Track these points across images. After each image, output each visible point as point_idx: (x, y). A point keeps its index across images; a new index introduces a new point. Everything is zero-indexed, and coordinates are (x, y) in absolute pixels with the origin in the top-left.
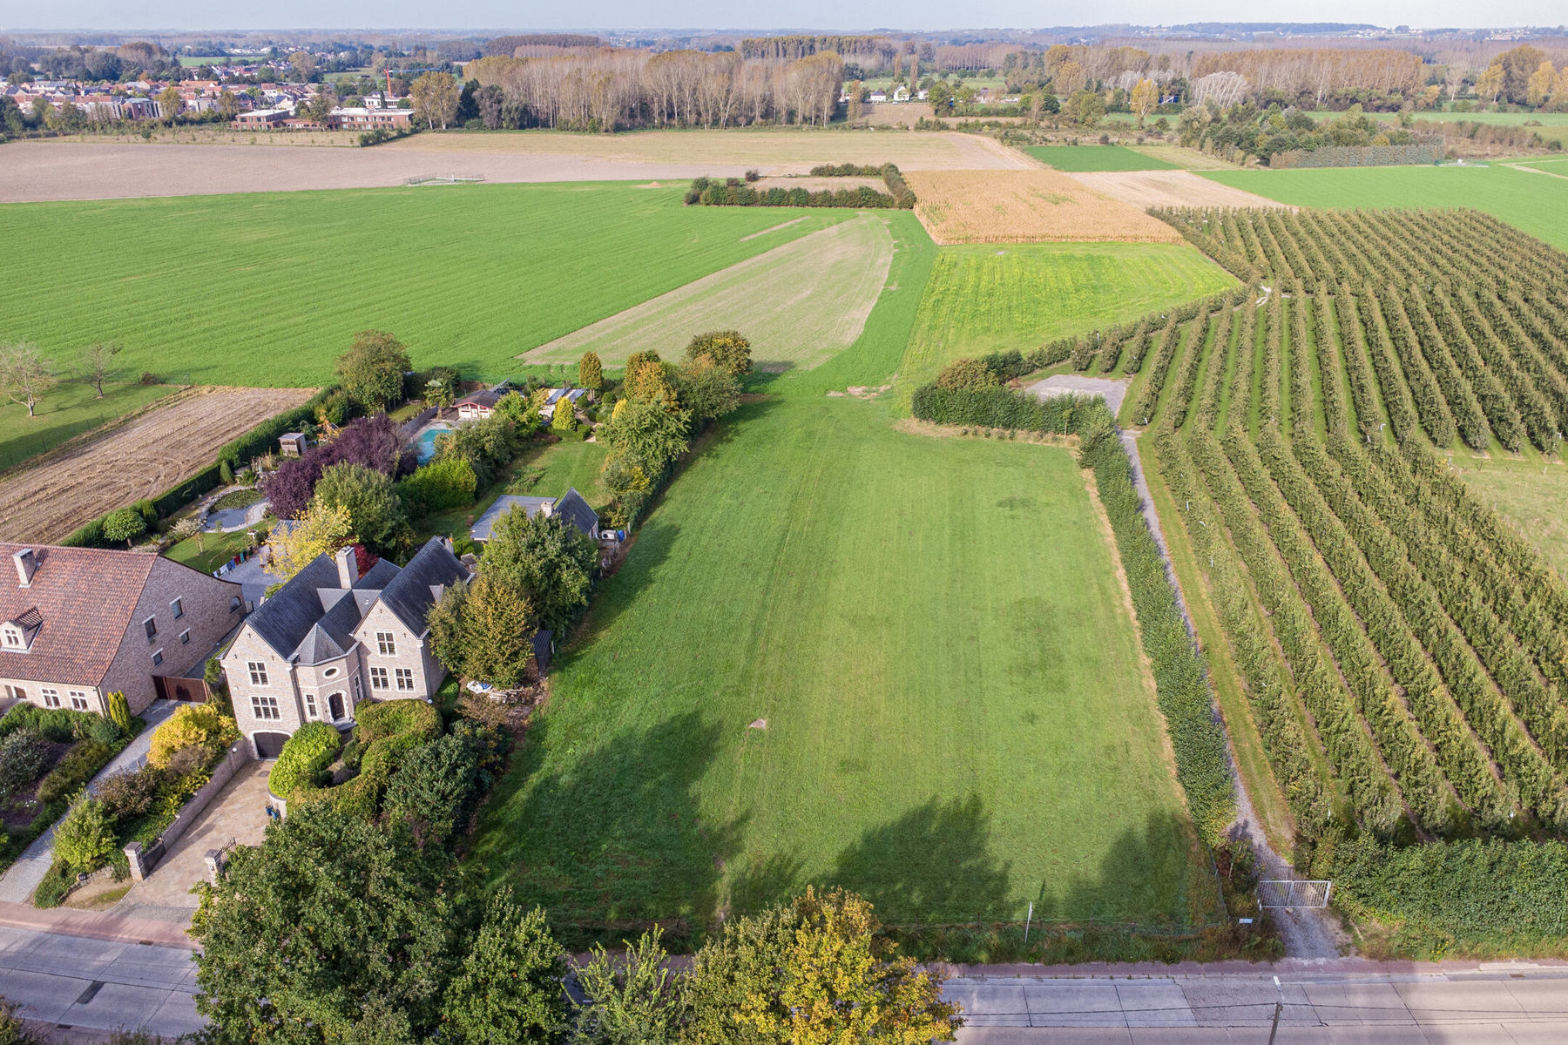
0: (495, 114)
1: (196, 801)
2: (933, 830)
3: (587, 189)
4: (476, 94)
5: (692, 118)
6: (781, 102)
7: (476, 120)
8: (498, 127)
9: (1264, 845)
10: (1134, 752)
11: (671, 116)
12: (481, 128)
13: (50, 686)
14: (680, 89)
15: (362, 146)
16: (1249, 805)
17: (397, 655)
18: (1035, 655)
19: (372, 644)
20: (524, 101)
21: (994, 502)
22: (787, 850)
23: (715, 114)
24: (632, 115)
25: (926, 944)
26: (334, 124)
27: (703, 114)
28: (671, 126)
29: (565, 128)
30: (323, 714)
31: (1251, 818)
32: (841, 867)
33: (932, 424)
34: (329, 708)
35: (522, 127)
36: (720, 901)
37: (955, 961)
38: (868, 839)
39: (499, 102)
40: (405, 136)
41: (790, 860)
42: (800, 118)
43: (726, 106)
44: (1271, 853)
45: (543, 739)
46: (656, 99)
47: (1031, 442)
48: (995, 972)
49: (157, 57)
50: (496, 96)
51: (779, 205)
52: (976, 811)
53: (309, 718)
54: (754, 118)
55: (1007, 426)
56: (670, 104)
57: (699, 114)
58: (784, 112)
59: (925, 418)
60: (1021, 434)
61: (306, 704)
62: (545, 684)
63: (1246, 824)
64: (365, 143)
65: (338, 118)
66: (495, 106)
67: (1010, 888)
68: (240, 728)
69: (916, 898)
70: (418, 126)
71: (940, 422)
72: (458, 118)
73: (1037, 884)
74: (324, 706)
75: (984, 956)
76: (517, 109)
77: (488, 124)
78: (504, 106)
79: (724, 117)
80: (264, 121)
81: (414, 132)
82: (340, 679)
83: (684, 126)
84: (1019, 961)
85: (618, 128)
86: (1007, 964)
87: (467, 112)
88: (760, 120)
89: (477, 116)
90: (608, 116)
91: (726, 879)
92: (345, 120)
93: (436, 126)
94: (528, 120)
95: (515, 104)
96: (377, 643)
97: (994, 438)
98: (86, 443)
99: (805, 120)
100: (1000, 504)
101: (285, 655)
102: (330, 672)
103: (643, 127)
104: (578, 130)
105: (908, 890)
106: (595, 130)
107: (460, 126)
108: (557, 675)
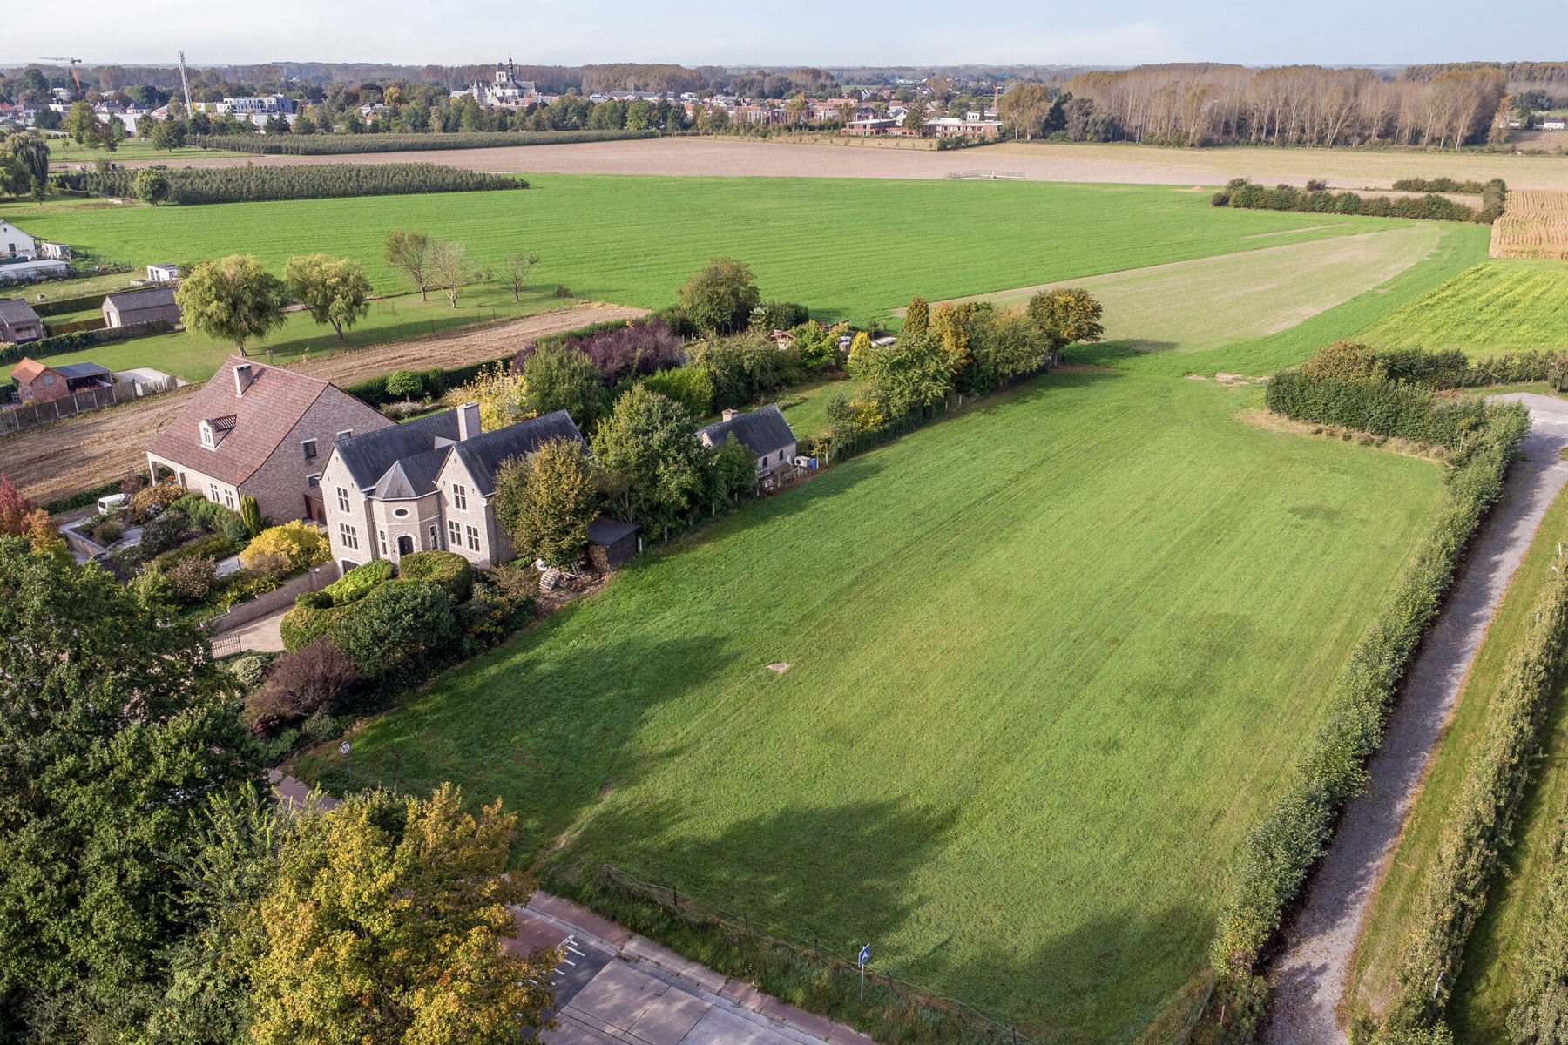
0: (1081, 126)
1: (255, 603)
2: (867, 832)
3: (1121, 189)
4: (1065, 107)
5: (1293, 135)
6: (1407, 120)
7: (1061, 132)
8: (1081, 139)
9: (1327, 1008)
10: (1223, 825)
11: (1270, 133)
12: (1065, 139)
13: (215, 482)
14: (1287, 103)
15: (939, 149)
16: (1350, 947)
17: (467, 511)
18: (1183, 677)
19: (449, 496)
20: (1115, 113)
21: (1289, 506)
22: (686, 799)
23: (1321, 131)
24: (1227, 132)
25: (740, 955)
26: (928, 132)
27: (1308, 131)
28: (1268, 144)
29: (1150, 141)
30: (392, 555)
31: (1337, 968)
32: (725, 837)
33: (1285, 419)
34: (397, 549)
35: (1106, 140)
36: (572, 827)
37: (764, 990)
38: (784, 818)
39: (1088, 114)
40: (988, 144)
41: (680, 810)
42: (1427, 138)
43: (1336, 122)
44: (1331, 1019)
45: (558, 626)
46: (1256, 115)
47: (1404, 453)
48: (802, 1021)
49: (822, 80)
50: (1085, 108)
51: (1321, 210)
52: (940, 828)
53: (382, 556)
54: (1369, 136)
55: (1380, 431)
56: (1272, 119)
57: (1303, 131)
58: (1407, 131)
59: (1278, 411)
60: (1394, 443)
61: (380, 541)
62: (606, 578)
63: (1323, 969)
64: (943, 147)
65: (933, 127)
66: (1083, 119)
67: (898, 929)
68: (333, 553)
69: (776, 899)
70: (1004, 136)
71: (1296, 416)
72: (1044, 130)
73: (937, 938)
74: (393, 546)
75: (799, 996)
76: (1103, 122)
77: (1071, 136)
78: (1091, 118)
79: (1331, 134)
80: (868, 127)
81: (997, 141)
82: (411, 525)
83: (1283, 143)
84: (841, 1020)
85: (1206, 143)
86: (825, 1020)
87: (1054, 126)
88: (1377, 139)
89: (1063, 128)
90: (1195, 129)
91: (600, 808)
92: (939, 129)
93: (1022, 136)
94: (1114, 133)
95: (1102, 117)
96: (453, 495)
97: (1355, 442)
98: (467, 330)
99: (1434, 141)
100: (1295, 511)
101: (362, 486)
102: (401, 513)
103: (1236, 144)
104: (1162, 144)
105: (775, 887)
106: (1179, 144)
107: (1044, 137)
108: (625, 573)
